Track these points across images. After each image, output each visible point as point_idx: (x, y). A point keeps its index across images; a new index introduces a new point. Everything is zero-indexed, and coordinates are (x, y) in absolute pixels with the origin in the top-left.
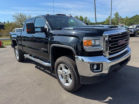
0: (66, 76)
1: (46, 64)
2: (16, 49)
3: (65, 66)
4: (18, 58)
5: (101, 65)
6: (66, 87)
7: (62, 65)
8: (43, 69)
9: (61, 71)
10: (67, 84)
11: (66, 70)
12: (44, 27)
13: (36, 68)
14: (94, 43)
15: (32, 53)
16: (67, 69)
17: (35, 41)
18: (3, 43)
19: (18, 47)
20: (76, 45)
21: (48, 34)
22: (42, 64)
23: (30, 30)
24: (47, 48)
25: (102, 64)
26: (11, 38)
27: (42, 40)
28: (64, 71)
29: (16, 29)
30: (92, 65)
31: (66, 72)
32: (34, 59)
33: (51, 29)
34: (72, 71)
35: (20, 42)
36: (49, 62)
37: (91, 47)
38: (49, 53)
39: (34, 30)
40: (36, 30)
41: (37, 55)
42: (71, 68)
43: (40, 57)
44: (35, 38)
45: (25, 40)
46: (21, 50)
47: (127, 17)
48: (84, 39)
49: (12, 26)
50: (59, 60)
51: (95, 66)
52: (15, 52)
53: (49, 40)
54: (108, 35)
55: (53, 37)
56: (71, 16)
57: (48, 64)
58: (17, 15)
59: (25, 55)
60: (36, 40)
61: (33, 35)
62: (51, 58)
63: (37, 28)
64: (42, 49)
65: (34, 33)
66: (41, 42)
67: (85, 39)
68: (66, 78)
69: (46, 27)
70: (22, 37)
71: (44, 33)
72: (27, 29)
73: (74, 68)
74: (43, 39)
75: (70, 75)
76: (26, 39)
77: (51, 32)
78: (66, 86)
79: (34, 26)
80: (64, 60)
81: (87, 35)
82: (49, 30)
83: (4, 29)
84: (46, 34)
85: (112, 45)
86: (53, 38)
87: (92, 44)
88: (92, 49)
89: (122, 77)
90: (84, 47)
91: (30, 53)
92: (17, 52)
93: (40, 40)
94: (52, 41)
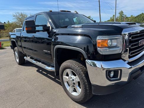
0: (74, 84)
1: (49, 68)
2: (15, 51)
3: (72, 71)
4: (18, 60)
5: (119, 71)
6: (74, 97)
7: (68, 71)
8: (46, 73)
9: (67, 77)
10: (74, 94)
11: (73, 77)
12: (46, 25)
13: (38, 73)
14: (110, 44)
15: (32, 56)
16: (75, 75)
17: (36, 42)
18: (3, 44)
19: (18, 48)
20: (86, 47)
21: (51, 34)
22: (45, 68)
23: (30, 29)
24: (50, 50)
25: (121, 70)
26: (11, 39)
27: (44, 41)
28: (71, 78)
29: (16, 29)
30: (108, 72)
31: (74, 79)
32: (35, 62)
33: (54, 28)
34: (81, 78)
35: (19, 43)
36: (53, 67)
37: (107, 48)
38: (53, 56)
39: (35, 29)
40: (37, 28)
41: (39, 58)
42: (80, 75)
43: (43, 60)
44: (36, 38)
45: (25, 41)
46: (21, 52)
47: (132, 16)
48: (97, 38)
49: (13, 26)
50: (65, 64)
51: (112, 73)
52: (14, 53)
53: (53, 40)
54: (129, 33)
55: (57, 36)
56: (77, 13)
57: (51, 68)
58: (18, 15)
59: (25, 58)
60: (38, 40)
61: (34, 34)
62: (55, 62)
63: (38, 26)
64: (44, 51)
65: (35, 33)
66: (43, 43)
67: (99, 39)
68: (74, 86)
69: (49, 25)
70: (22, 37)
71: (46, 32)
72: (26, 27)
73: (83, 75)
74: (46, 40)
75: (79, 83)
76: (27, 39)
77: (55, 31)
78: (73, 95)
79: (34, 24)
80: (71, 65)
81: (102, 33)
82: (52, 28)
83: (5, 30)
84: (49, 33)
85: (132, 46)
86: (57, 38)
87: (108, 45)
88: (108, 52)
89: (138, 83)
90: (98, 49)
91: (30, 56)
92: (17, 54)
93: (42, 41)
94: (56, 41)
